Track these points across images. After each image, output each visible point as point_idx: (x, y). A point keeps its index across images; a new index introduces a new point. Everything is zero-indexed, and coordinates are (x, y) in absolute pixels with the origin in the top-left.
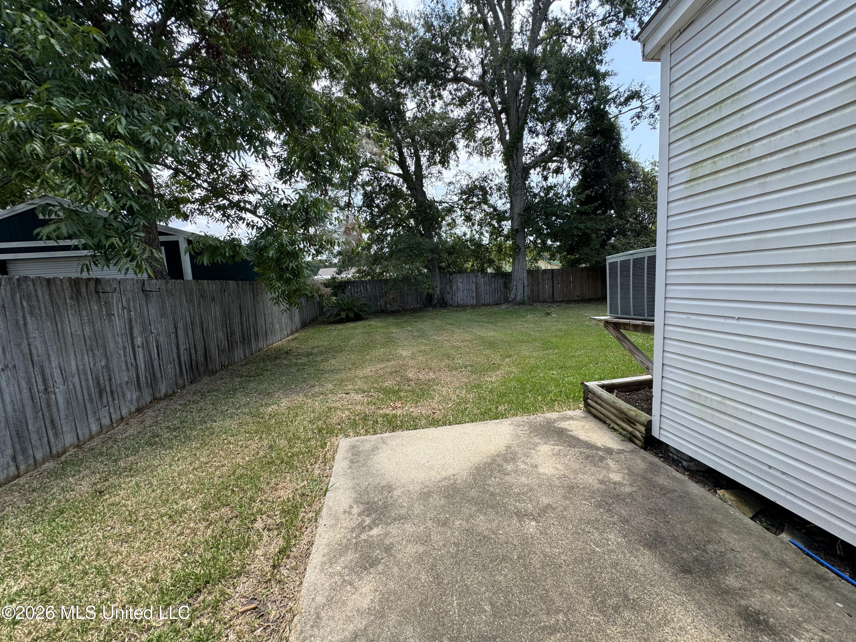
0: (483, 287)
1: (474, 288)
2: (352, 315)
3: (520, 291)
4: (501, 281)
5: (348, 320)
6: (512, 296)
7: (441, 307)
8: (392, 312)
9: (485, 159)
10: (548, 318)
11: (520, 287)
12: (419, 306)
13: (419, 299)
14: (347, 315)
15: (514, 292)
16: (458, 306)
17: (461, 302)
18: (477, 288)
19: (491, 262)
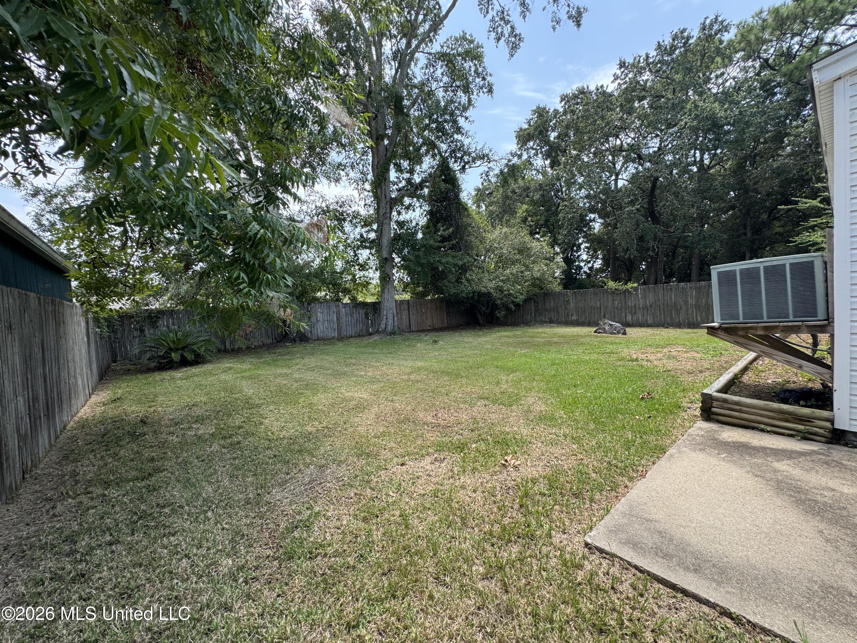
0: (344, 319)
1: (335, 319)
2: (190, 357)
3: (391, 321)
4: (362, 312)
5: (184, 363)
6: (383, 326)
7: (301, 341)
8: (233, 350)
9: (333, 184)
10: (436, 346)
11: (390, 316)
12: (270, 341)
13: (270, 333)
14: (182, 356)
15: (384, 321)
16: (318, 339)
17: (321, 335)
18: (338, 319)
19: (346, 291)
